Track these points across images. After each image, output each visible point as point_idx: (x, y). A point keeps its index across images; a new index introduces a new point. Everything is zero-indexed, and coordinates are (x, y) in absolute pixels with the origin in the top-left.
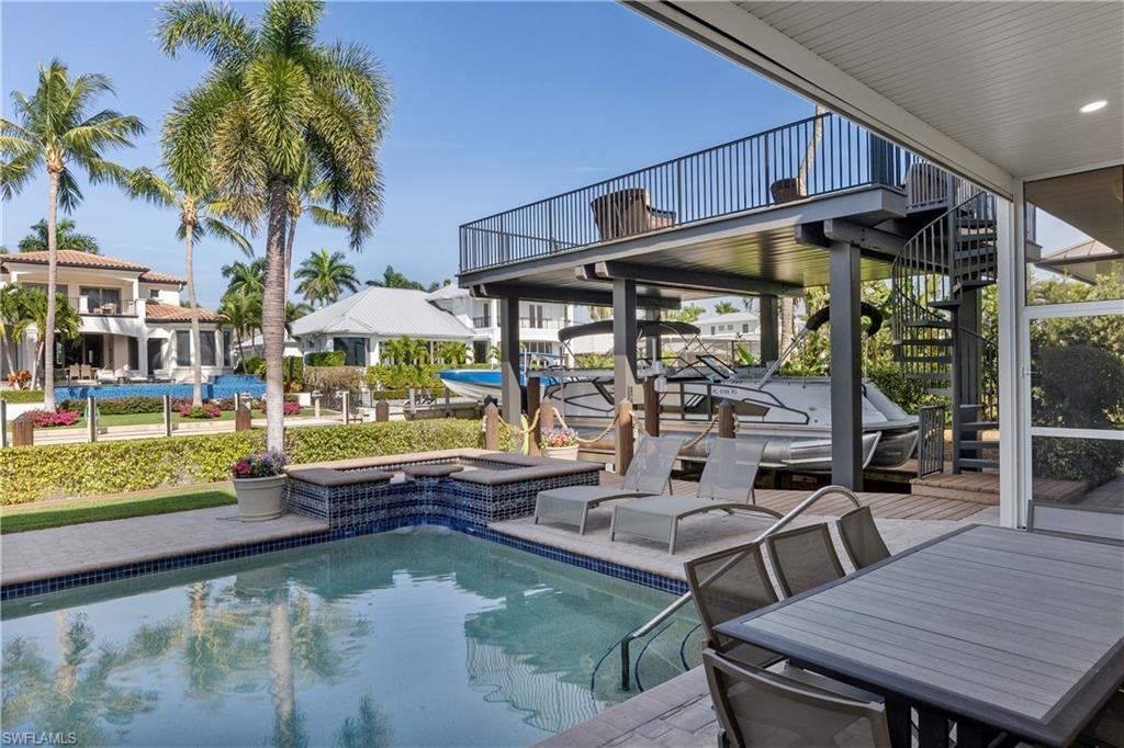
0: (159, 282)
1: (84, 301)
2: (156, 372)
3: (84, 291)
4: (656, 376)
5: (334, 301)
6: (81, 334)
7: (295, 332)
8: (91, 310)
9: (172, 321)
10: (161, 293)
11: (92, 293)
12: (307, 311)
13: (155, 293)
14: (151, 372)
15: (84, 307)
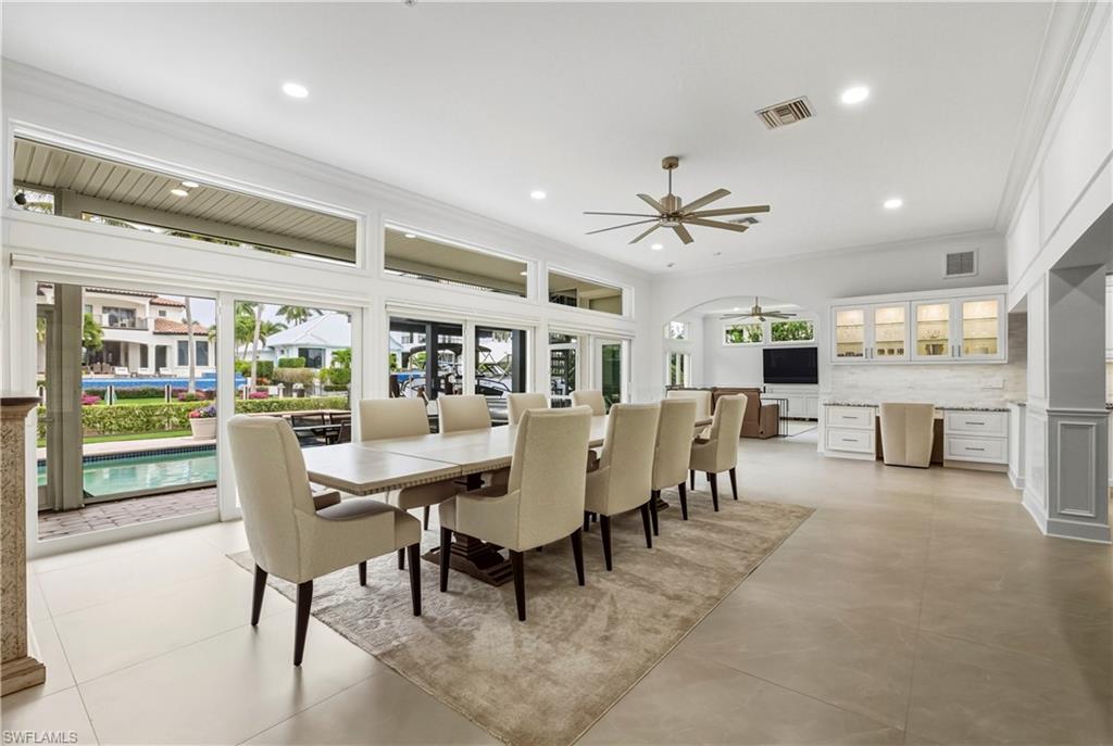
0: (166, 305)
1: (106, 318)
2: (161, 369)
3: (105, 309)
4: (450, 374)
5: (305, 321)
6: (103, 342)
7: (268, 344)
8: (111, 324)
9: (174, 334)
10: (168, 314)
11: (113, 312)
12: (282, 328)
13: (162, 313)
14: (157, 370)
15: (106, 322)
